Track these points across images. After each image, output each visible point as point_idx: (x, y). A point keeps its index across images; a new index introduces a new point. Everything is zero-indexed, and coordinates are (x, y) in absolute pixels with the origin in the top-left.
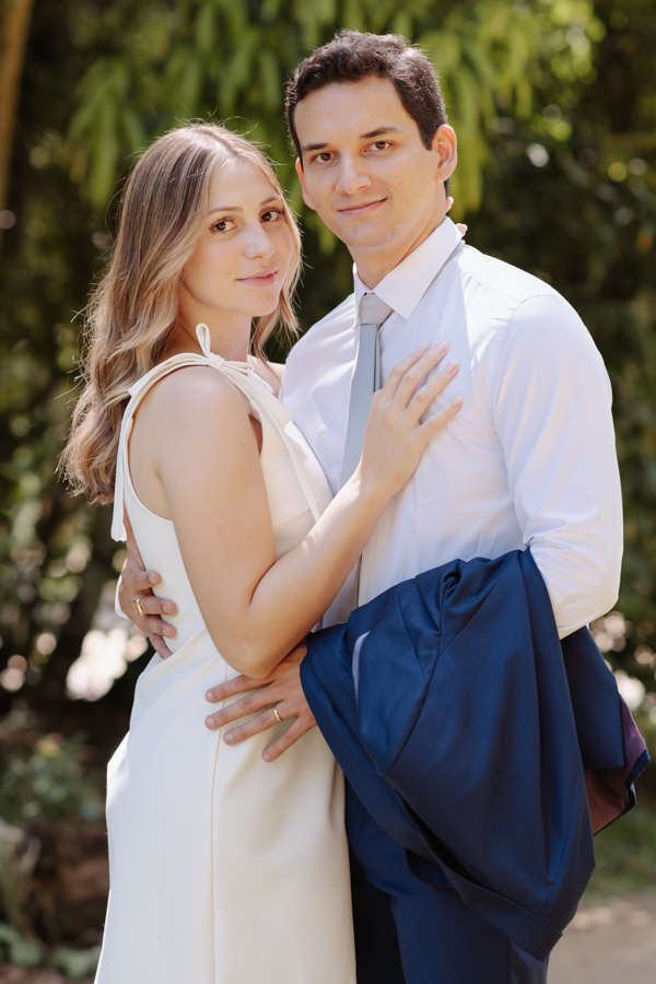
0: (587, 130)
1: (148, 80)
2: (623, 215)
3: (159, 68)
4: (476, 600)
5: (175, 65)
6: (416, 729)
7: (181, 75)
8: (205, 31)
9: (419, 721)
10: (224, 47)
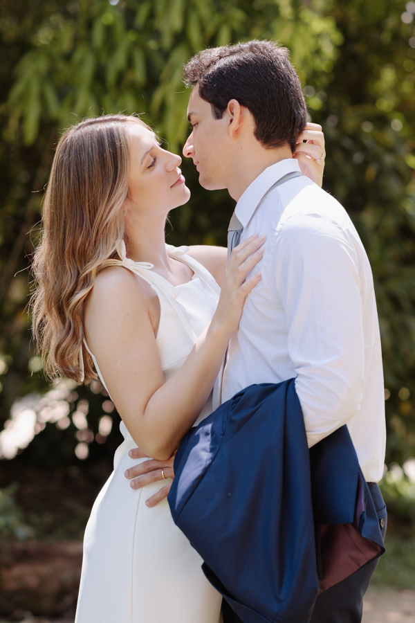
0: (334, 102)
1: (61, 65)
2: (358, 157)
3: (68, 57)
4: (250, 411)
5: (78, 56)
6: (193, 496)
7: (82, 63)
8: (98, 35)
9: (196, 491)
10: (110, 44)
